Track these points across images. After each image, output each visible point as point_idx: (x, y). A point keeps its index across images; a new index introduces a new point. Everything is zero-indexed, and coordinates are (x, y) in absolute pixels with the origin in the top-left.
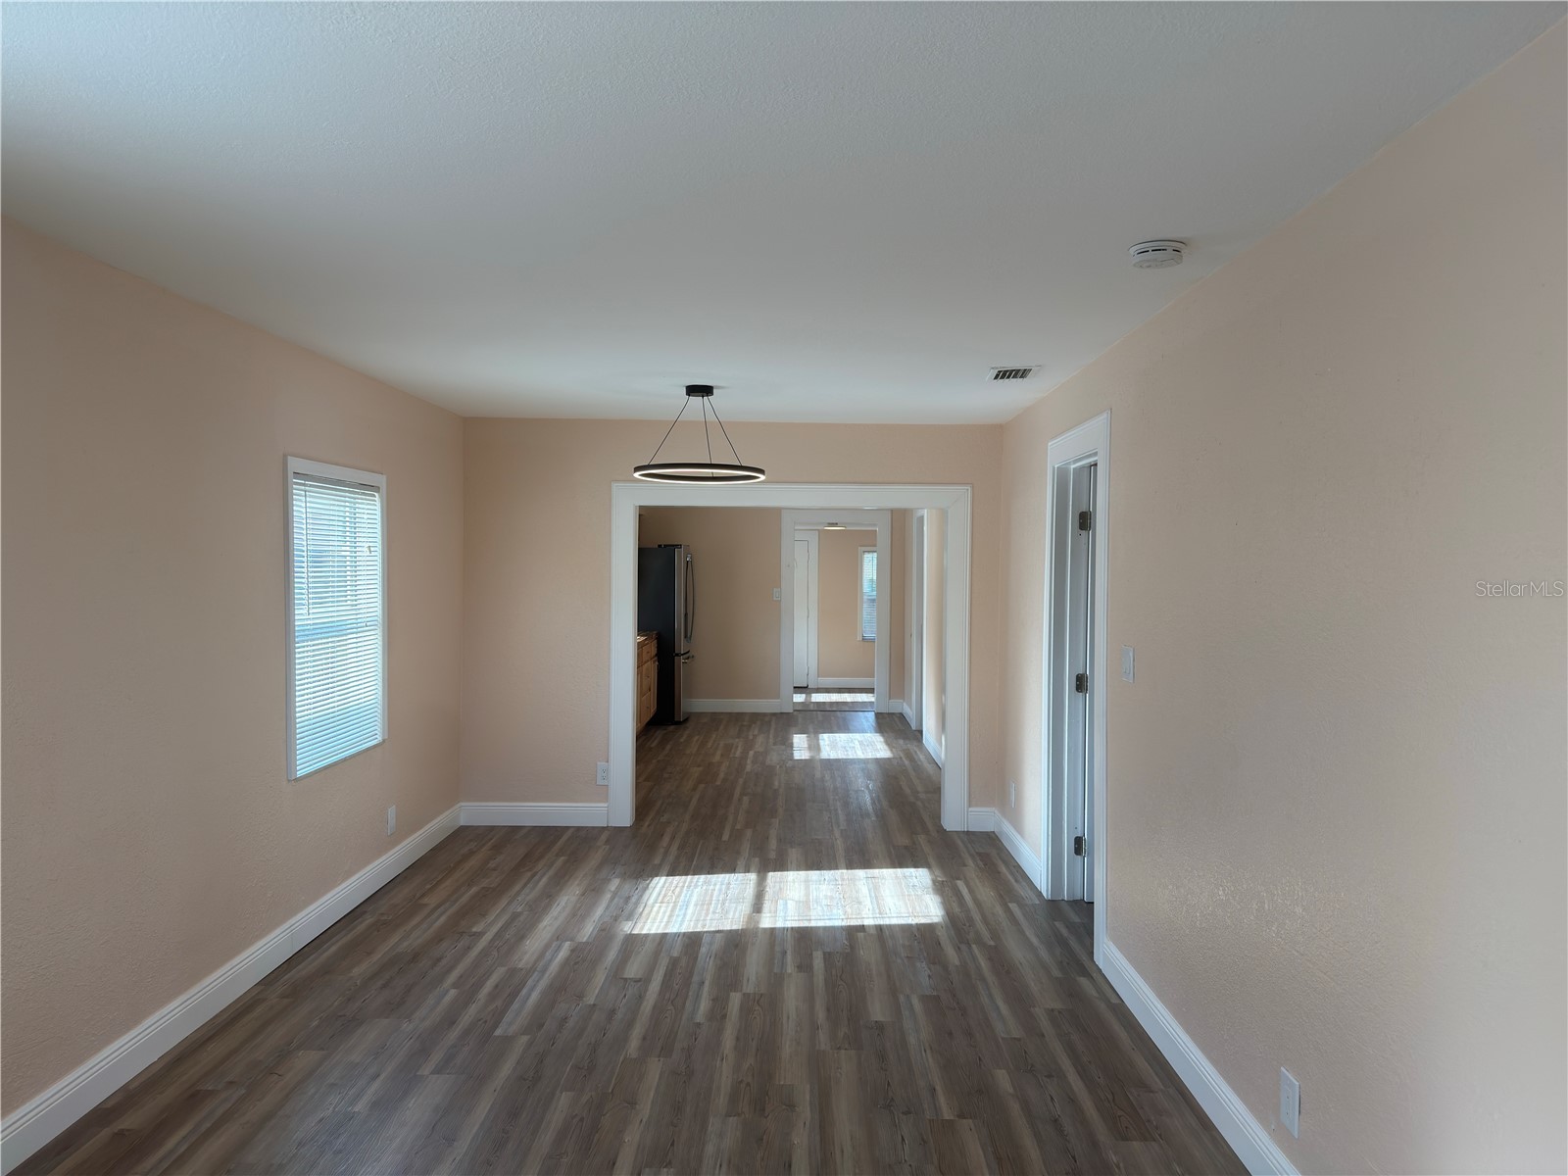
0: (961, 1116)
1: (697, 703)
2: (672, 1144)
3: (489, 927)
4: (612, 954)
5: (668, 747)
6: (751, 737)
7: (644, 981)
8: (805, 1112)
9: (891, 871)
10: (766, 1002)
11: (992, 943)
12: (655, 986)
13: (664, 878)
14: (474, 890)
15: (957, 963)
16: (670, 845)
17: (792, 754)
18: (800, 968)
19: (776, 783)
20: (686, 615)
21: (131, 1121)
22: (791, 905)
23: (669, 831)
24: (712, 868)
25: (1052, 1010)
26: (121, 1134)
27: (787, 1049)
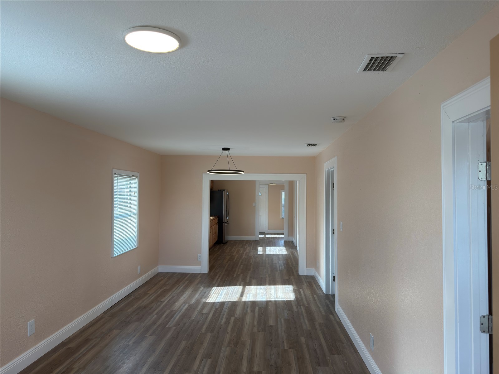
0: (290, 348)
1: (230, 237)
2: (212, 353)
3: (166, 300)
4: (200, 307)
5: (221, 250)
6: (245, 248)
7: (208, 314)
8: (248, 346)
9: (281, 286)
10: (242, 320)
11: (307, 306)
12: (211, 315)
13: (216, 287)
14: (162, 290)
15: (296, 310)
16: (218, 278)
17: (257, 253)
18: (251, 311)
19: (251, 261)
20: (227, 211)
21: (71, 345)
22: (251, 295)
23: (218, 274)
24: (230, 285)
25: (320, 323)
26: (69, 348)
27: (245, 331)
